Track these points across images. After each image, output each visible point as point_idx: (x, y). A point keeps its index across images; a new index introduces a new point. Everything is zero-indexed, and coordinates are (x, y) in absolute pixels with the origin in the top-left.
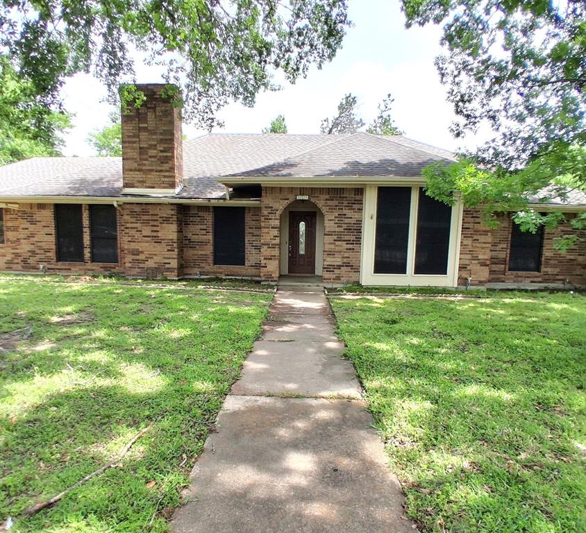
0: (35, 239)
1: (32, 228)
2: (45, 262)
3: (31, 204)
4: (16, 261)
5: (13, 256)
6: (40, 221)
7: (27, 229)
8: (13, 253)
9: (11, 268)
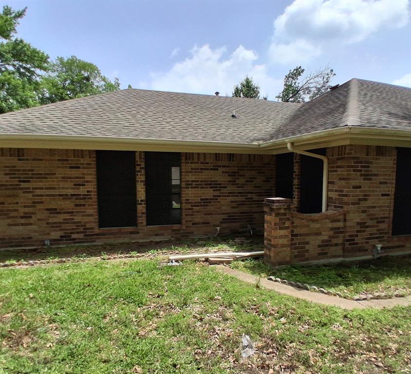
0: (368, 203)
1: (366, 185)
2: (377, 238)
3: (368, 147)
4: (335, 241)
5: (331, 233)
6: (377, 175)
7: (360, 187)
8: (332, 229)
9: (326, 254)
